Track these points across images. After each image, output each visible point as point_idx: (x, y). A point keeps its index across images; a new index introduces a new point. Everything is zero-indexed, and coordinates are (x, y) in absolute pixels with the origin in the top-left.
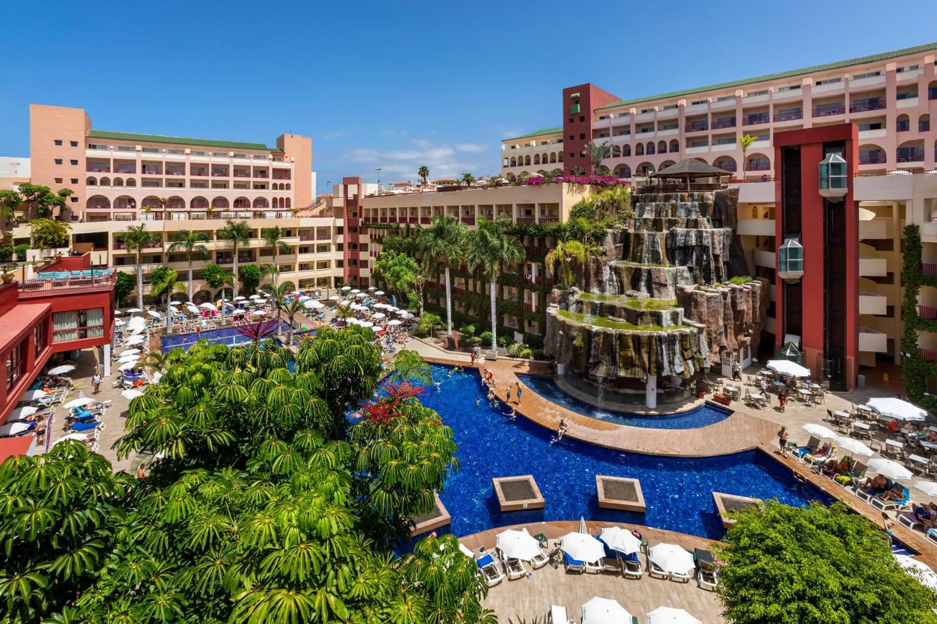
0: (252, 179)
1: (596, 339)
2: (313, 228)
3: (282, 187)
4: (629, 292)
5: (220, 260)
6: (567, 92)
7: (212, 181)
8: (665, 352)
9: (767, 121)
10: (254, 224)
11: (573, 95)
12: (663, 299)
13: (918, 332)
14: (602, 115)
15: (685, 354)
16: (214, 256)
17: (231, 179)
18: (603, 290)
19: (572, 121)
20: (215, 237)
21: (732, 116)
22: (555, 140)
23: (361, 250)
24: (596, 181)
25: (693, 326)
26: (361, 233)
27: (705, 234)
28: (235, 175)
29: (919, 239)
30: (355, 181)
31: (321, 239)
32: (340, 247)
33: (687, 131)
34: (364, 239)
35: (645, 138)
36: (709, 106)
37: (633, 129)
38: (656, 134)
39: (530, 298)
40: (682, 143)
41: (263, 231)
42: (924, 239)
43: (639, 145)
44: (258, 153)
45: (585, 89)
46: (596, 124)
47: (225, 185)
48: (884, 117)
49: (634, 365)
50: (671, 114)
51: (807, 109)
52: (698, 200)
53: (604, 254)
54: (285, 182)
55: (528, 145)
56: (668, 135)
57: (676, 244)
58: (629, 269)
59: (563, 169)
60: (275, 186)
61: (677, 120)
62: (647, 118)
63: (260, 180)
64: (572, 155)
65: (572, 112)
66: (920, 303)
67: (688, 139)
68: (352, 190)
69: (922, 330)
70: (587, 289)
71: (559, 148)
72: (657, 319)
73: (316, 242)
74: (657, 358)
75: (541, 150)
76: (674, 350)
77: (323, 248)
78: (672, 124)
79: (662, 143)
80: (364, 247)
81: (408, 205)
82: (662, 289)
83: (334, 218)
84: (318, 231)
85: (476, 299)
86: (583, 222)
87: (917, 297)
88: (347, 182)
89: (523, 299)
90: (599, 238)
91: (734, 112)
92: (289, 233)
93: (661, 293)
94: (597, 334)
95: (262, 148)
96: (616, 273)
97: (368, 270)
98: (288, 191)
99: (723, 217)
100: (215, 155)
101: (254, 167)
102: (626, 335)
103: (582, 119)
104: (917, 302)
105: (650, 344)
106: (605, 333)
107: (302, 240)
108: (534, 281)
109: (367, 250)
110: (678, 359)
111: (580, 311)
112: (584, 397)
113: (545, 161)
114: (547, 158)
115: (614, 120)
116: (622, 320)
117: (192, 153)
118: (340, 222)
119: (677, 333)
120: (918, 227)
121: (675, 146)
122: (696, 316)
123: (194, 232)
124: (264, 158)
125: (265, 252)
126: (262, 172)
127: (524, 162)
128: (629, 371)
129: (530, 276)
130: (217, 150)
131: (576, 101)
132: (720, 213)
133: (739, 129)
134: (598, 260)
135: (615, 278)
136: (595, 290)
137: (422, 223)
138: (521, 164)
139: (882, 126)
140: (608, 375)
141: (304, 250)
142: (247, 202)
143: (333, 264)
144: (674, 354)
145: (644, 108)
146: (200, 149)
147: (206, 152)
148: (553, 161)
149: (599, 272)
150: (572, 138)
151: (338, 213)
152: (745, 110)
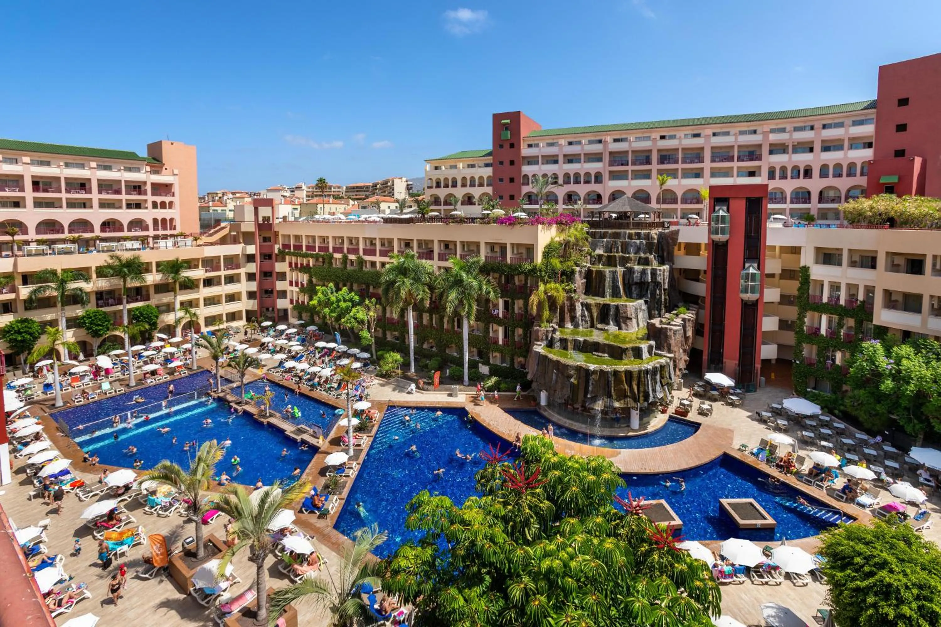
0: (124, 197)
1: (593, 376)
2: (219, 257)
3: (163, 205)
4: (599, 326)
5: (100, 302)
6: (497, 117)
7: (67, 199)
8: (650, 383)
9: (676, 162)
10: (146, 256)
11: (503, 121)
12: (630, 331)
13: (804, 345)
14: (530, 143)
15: (663, 380)
16: (93, 298)
17: (95, 196)
18: (576, 326)
19: (501, 146)
20: (94, 276)
21: (647, 154)
22: (482, 164)
23: (277, 279)
24: (561, 220)
25: (665, 356)
26: (276, 261)
27: (658, 272)
28: (100, 192)
29: (809, 276)
30: (269, 203)
31: (228, 269)
32: (251, 277)
33: (610, 165)
34: (280, 267)
35: (572, 168)
36: (630, 145)
37: (561, 159)
38: (582, 166)
39: (496, 332)
40: (606, 176)
41: (158, 264)
42: (812, 277)
43: (567, 176)
44: (129, 163)
45: (515, 117)
46: (525, 151)
47: (84, 204)
48: (760, 167)
49: (626, 396)
50: (597, 148)
51: (707, 155)
52: (645, 239)
53: (575, 291)
54: (167, 199)
55: (455, 167)
56: (593, 167)
57: (633, 280)
58: (598, 305)
59: (491, 193)
60: (155, 205)
61: (601, 154)
62: (574, 149)
63: (135, 197)
64: (501, 180)
65: (502, 138)
66: (807, 324)
67: (610, 172)
68: (264, 212)
69: (807, 343)
70: (561, 324)
71: (488, 172)
72: (637, 353)
73: (223, 273)
74: (644, 388)
75: (469, 173)
76: (655, 379)
77: (230, 280)
78: (596, 157)
79: (588, 174)
80: (282, 276)
81: (346, 233)
82: (628, 322)
83: (243, 245)
84: (224, 259)
85: (434, 332)
86: (556, 263)
87: (806, 320)
88: (258, 203)
89: (489, 332)
90: (568, 276)
91: (650, 151)
92: (190, 264)
93: (627, 325)
94: (594, 372)
95: (131, 156)
96: (587, 309)
97: (287, 301)
98: (170, 211)
99: (665, 254)
100: (67, 165)
101: (126, 181)
102: (620, 372)
103: (512, 146)
104: (805, 323)
105: (639, 377)
106: (601, 371)
107: (206, 271)
108: (501, 315)
109: (285, 280)
110: (658, 388)
111: (565, 348)
112: (577, 426)
113: (472, 185)
114: (475, 181)
115: (543, 150)
116: (606, 355)
117: (33, 163)
118: (251, 249)
119: (658, 365)
120: (809, 267)
121: (598, 178)
122: (666, 348)
123: (64, 271)
124: (138, 170)
125: (161, 288)
126: (137, 188)
127: (450, 184)
128: (622, 402)
129: (496, 311)
130: (70, 159)
131: (506, 127)
132: (663, 250)
133: (655, 166)
134: (572, 298)
135: (586, 313)
136: (569, 325)
137: (364, 254)
138: (447, 186)
139: (757, 174)
140: (605, 407)
141: (208, 282)
142: (117, 225)
143: (244, 296)
144: (656, 383)
145: (570, 140)
146: (45, 157)
147: (52, 161)
148: (481, 185)
149: (572, 309)
150: (501, 163)
151: (248, 238)
152: (659, 151)
